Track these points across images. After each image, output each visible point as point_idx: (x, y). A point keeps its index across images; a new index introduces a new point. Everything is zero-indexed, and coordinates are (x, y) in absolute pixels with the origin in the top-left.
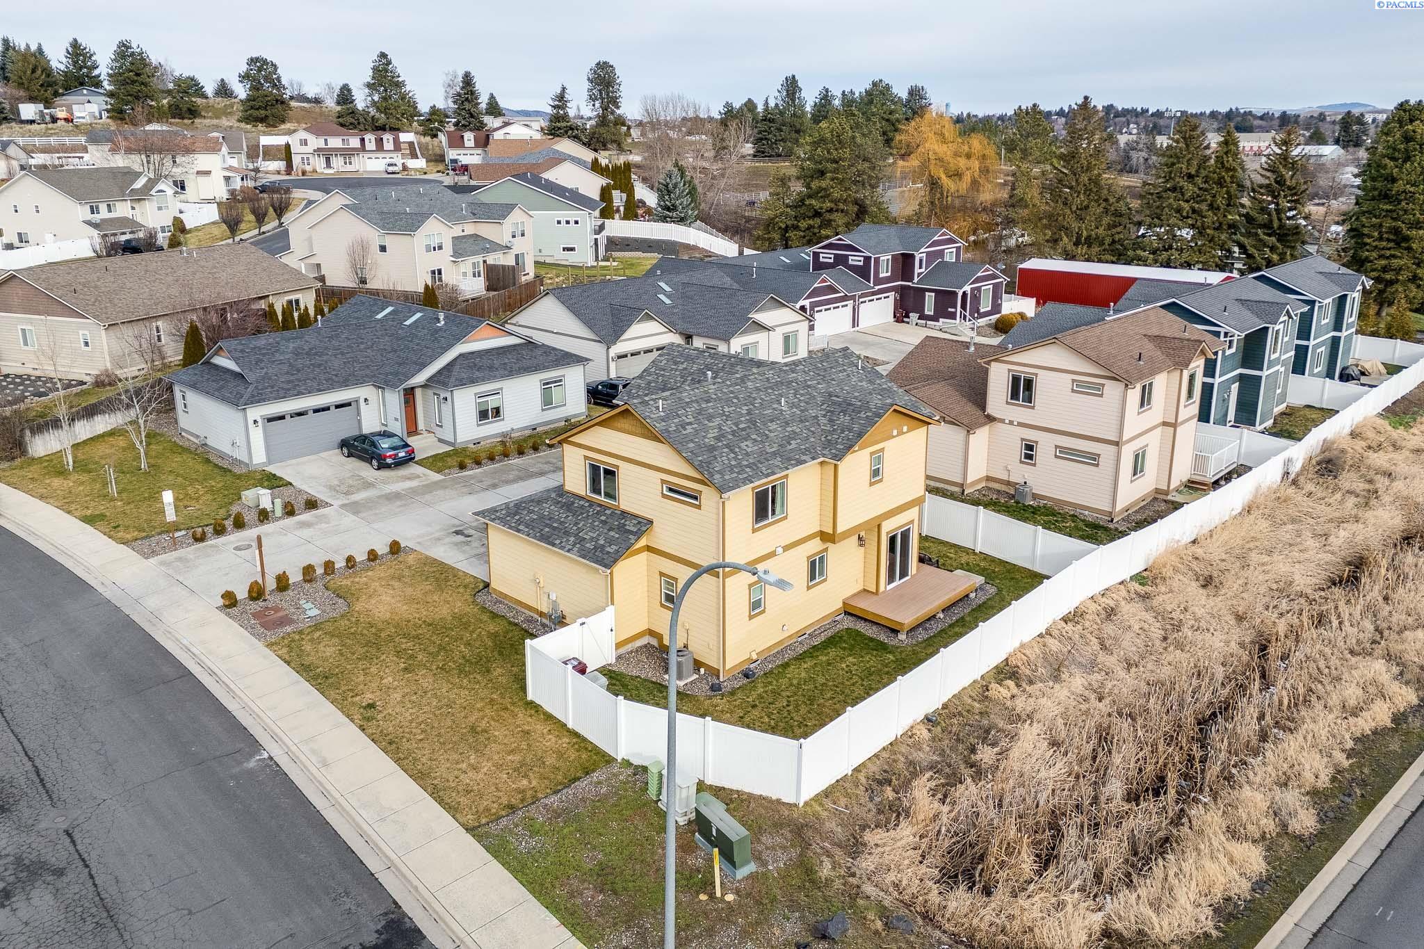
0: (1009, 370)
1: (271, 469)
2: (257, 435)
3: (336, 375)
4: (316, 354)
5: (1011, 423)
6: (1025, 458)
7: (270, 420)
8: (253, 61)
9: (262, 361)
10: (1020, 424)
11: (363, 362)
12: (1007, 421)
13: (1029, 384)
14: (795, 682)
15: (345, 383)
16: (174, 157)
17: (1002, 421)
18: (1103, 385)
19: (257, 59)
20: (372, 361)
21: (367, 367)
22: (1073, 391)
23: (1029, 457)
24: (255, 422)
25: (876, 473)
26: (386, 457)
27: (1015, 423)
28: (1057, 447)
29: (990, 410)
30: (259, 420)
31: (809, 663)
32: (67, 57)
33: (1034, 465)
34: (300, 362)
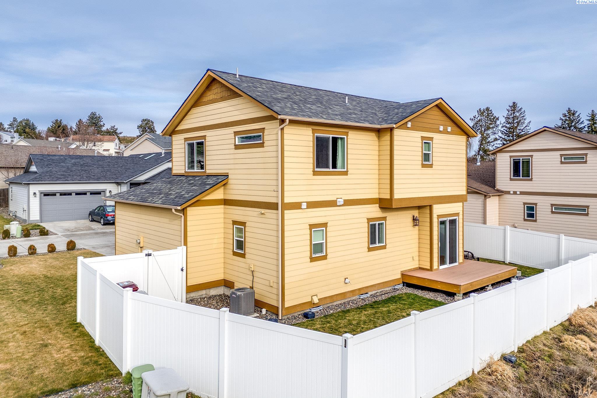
0: (511, 157)
1: (43, 225)
2: (35, 203)
3: (94, 176)
4: (86, 166)
5: (515, 193)
6: (528, 217)
7: (45, 195)
8: (144, 120)
9: (51, 165)
10: (522, 193)
11: (113, 172)
12: (512, 192)
13: (527, 163)
14: (354, 322)
15: (98, 180)
16: (95, 143)
17: (508, 193)
18: (586, 155)
19: (146, 120)
20: (119, 172)
21: (115, 174)
22: (562, 163)
23: (531, 215)
24: (35, 193)
25: (426, 157)
26: (108, 215)
27: (518, 193)
28: (552, 205)
29: (500, 185)
30: (38, 194)
31: (370, 311)
32: (76, 126)
33: (535, 221)
34: (74, 168)
